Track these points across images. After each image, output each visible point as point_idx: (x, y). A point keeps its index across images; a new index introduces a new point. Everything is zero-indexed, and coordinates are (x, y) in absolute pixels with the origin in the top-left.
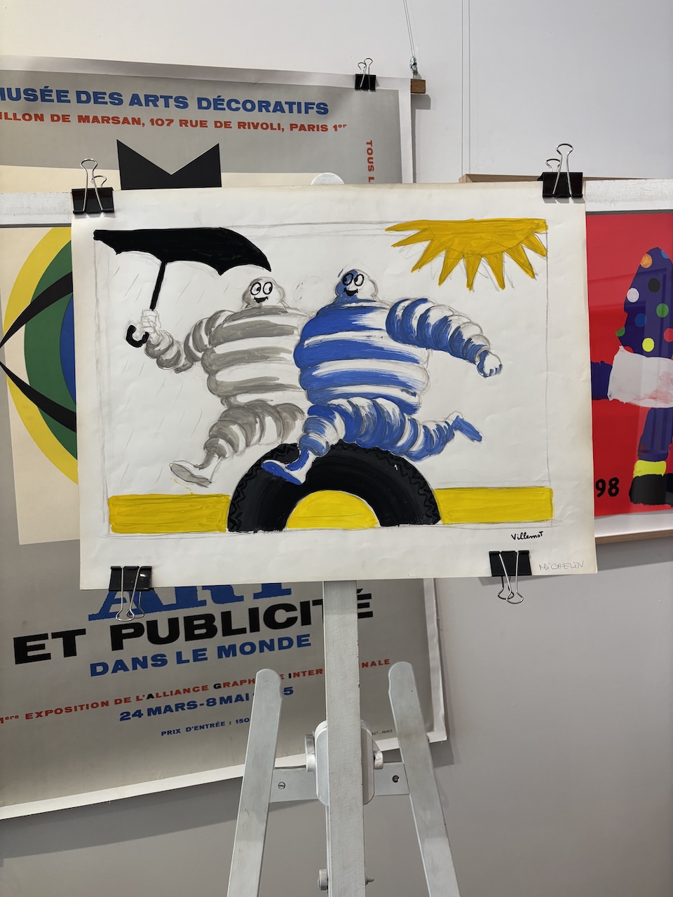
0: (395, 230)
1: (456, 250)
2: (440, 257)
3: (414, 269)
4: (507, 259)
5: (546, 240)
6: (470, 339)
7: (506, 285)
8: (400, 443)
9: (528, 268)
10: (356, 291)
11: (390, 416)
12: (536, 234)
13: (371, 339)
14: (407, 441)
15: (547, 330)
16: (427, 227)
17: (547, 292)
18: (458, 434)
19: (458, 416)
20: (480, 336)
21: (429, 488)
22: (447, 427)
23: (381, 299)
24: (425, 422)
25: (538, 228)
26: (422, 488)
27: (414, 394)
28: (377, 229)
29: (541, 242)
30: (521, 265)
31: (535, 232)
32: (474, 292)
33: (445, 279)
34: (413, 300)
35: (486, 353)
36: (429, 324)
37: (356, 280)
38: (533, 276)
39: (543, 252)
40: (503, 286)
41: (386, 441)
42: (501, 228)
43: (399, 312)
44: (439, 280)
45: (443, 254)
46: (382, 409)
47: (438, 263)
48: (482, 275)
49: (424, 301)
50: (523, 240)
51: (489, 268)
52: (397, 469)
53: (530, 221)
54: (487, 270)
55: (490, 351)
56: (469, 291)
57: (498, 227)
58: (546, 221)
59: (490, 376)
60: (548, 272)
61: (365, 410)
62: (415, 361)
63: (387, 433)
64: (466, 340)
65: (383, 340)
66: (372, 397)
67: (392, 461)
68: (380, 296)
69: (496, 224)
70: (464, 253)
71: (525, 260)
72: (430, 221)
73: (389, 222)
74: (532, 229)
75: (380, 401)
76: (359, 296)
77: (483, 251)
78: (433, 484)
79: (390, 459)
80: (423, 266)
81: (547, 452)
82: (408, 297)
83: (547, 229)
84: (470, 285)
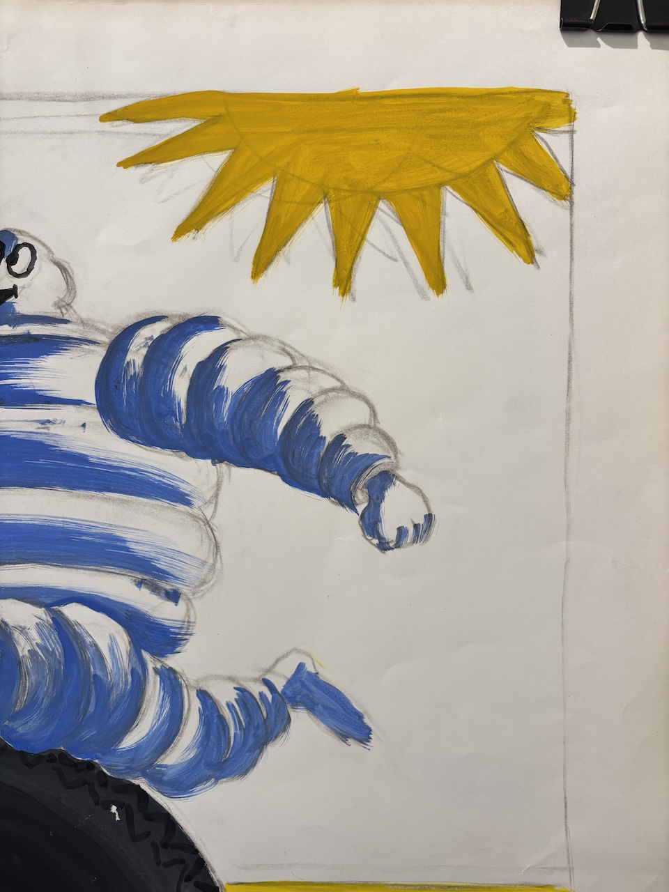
0: (128, 120)
1: (305, 178)
2: (259, 198)
3: (180, 231)
4: (453, 204)
5: (568, 151)
6: (340, 438)
7: (448, 281)
8: (130, 741)
9: (514, 233)
10: (13, 292)
11: (101, 657)
12: (542, 134)
13: (53, 429)
14: (151, 736)
15: (568, 414)
16: (222, 110)
17: (571, 304)
18: (301, 720)
19: (301, 666)
20: (371, 428)
21: (211, 879)
22: (269, 696)
23: (84, 315)
24: (205, 679)
25: (546, 117)
26: (189, 879)
27: (174, 596)
28: (78, 116)
29: (556, 158)
30: (494, 224)
31: (539, 129)
32: (354, 299)
33: (270, 262)
34: (177, 321)
35: (387, 478)
36: (222, 390)
37: (12, 260)
38: (530, 255)
39: (559, 187)
40: (438, 283)
41: (88, 734)
42: (439, 115)
43: (136, 354)
44: (253, 264)
45: (265, 191)
46: (78, 637)
47: (250, 215)
48: (380, 251)
49: (209, 322)
50: (501, 153)
51: (399, 231)
52: (118, 819)
53: (524, 96)
54: (394, 238)
55: (400, 473)
56: (341, 297)
57: (429, 112)
58: (570, 98)
59: (398, 545)
60: (575, 247)
61: (28, 639)
62: (175, 495)
63: (92, 708)
64: (329, 440)
65: (88, 434)
66: (50, 599)
67: (103, 794)
68: (82, 307)
69: (422, 104)
70: (328, 188)
71: (506, 211)
72: (229, 94)
73: (112, 97)
74: (527, 118)
75: (73, 612)
76: (21, 305)
77: (384, 181)
78: (222, 869)
79: (97, 788)
80: (208, 224)
81: (565, 782)
82: (161, 310)
83: (574, 120)
84: (343, 281)
